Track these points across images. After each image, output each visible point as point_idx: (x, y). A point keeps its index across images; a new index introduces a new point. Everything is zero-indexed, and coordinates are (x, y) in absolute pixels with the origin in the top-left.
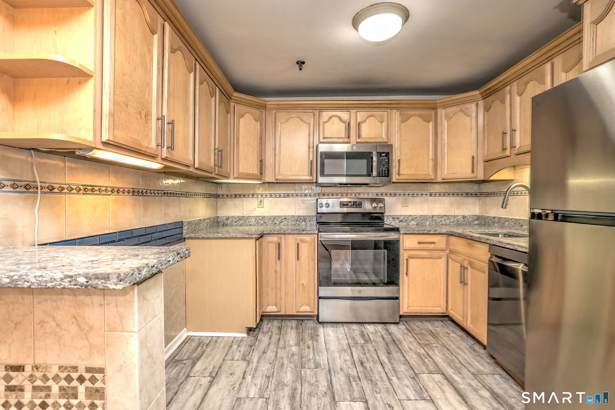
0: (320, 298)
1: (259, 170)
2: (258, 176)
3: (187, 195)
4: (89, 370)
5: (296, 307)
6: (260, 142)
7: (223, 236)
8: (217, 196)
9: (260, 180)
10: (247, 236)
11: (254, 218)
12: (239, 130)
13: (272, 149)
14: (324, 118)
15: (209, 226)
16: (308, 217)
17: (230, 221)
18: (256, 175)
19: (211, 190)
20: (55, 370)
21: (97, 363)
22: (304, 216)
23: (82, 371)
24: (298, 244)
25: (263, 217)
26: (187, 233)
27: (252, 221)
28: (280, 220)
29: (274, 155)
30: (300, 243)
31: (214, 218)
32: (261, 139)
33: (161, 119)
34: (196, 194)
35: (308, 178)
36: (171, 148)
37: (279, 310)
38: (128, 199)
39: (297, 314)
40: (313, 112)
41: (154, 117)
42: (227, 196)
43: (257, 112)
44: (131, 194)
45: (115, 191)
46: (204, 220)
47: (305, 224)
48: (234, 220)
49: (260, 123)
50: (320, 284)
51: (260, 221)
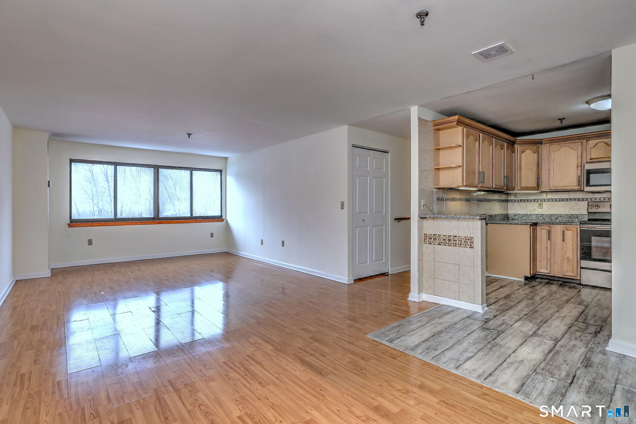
0: (582, 268)
1: (536, 184)
2: (536, 188)
3: (489, 201)
4: (470, 238)
5: (562, 272)
6: (537, 167)
7: (509, 223)
8: (507, 201)
9: (538, 190)
10: (524, 224)
11: (535, 216)
12: (521, 161)
13: (547, 169)
14: (590, 145)
15: (502, 219)
16: (580, 216)
17: (516, 217)
18: (535, 187)
19: (503, 197)
20: (463, 237)
21: (472, 236)
22: (577, 215)
23: (469, 238)
24: (564, 231)
25: (542, 215)
26: (488, 221)
27: (533, 217)
28: (556, 217)
29: (548, 173)
30: (565, 231)
31: (505, 215)
32: (538, 164)
33: (479, 173)
34: (493, 200)
35: (577, 188)
36: (483, 182)
37: (549, 272)
38: (464, 203)
39: (563, 276)
40: (581, 142)
41: (477, 172)
42: (515, 201)
43: (535, 148)
44: (465, 201)
45: (460, 200)
46: (499, 215)
47: (577, 220)
48: (520, 216)
49: (537, 154)
50: (582, 258)
51: (539, 217)
